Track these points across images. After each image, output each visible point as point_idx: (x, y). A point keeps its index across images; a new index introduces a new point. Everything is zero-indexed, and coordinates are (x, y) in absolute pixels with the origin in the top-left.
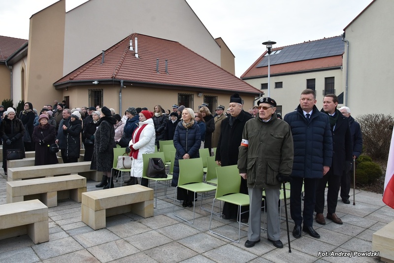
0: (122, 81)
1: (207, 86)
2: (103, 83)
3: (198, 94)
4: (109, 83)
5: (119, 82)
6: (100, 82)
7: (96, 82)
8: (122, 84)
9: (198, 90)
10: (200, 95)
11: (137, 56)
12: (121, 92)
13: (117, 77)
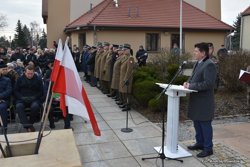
0: (95, 26)
1: (172, 26)
2: (83, 28)
3: (165, 33)
4: (86, 28)
5: (93, 27)
6: (81, 27)
7: (78, 28)
8: (95, 28)
9: (165, 30)
10: (166, 33)
11: (117, 5)
12: (96, 34)
13: (92, 23)
